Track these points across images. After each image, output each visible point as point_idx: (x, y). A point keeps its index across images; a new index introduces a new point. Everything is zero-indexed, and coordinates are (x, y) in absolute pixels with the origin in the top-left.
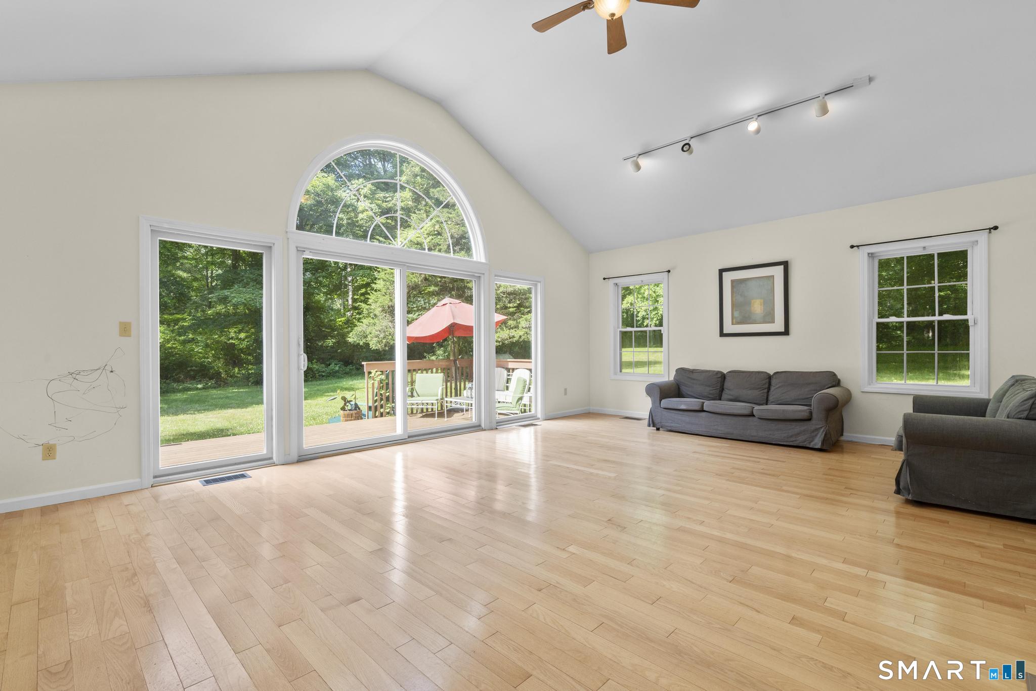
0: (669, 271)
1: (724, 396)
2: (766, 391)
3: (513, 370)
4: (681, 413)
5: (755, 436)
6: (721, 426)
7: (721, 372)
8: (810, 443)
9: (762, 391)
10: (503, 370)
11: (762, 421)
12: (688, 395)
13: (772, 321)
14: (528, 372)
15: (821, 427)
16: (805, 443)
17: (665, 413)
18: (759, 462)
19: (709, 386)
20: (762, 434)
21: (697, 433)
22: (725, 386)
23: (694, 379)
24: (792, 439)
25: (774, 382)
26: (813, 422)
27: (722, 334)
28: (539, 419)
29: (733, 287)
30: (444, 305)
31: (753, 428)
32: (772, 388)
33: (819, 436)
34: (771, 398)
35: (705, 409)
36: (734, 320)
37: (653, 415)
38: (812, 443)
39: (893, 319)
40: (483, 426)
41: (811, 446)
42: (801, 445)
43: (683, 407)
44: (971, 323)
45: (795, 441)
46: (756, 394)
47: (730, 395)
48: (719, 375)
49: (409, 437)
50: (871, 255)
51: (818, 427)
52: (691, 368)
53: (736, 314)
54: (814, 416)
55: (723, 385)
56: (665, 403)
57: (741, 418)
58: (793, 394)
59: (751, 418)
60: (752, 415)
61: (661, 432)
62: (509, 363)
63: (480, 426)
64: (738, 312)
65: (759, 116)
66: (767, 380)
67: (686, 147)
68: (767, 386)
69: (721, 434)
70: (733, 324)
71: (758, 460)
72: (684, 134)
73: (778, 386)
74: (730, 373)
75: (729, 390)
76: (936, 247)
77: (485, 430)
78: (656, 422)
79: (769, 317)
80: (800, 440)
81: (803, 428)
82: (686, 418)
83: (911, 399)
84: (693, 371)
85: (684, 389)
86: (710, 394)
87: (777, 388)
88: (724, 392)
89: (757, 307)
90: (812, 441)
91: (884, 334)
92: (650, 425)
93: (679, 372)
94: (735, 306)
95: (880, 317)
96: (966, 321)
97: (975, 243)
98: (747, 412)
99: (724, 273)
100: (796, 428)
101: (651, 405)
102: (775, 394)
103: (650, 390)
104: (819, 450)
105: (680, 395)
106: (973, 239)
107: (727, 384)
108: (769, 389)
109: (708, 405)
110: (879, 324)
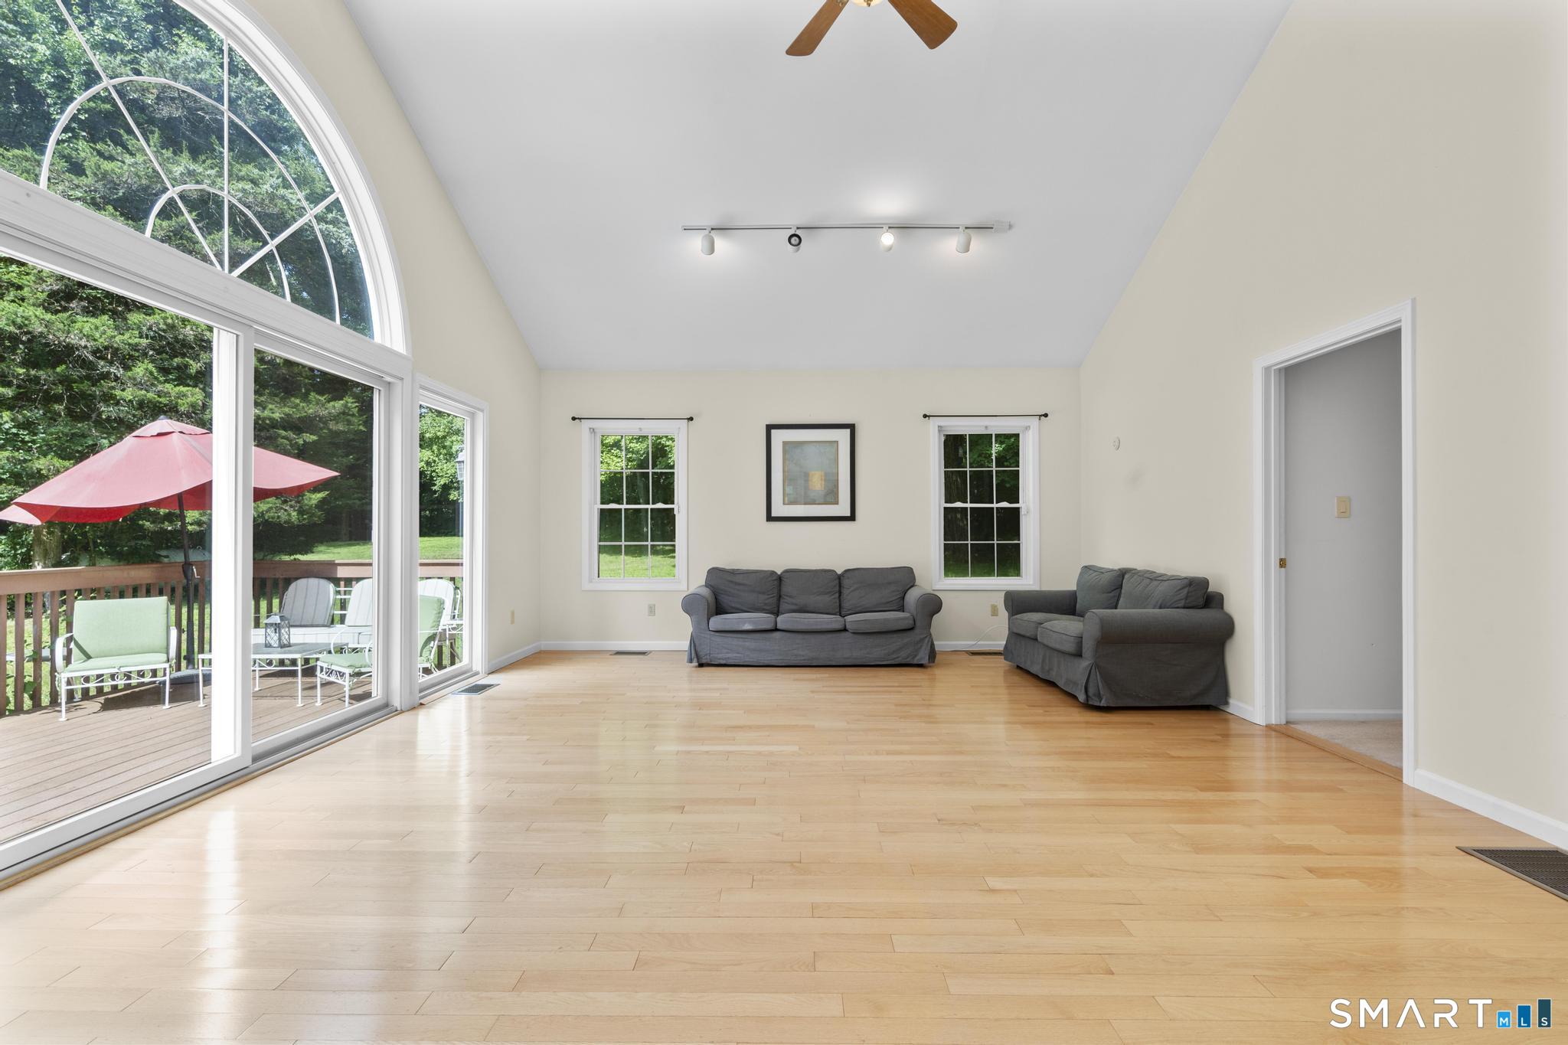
0: (691, 419)
1: (784, 606)
2: (837, 595)
3: (349, 582)
4: (739, 635)
5: (848, 658)
6: (803, 649)
7: (773, 573)
8: (913, 658)
9: (833, 597)
10: (323, 582)
11: (856, 636)
12: (733, 608)
13: (835, 501)
14: (451, 585)
15: (926, 637)
16: (908, 660)
17: (719, 639)
18: (901, 692)
19: (764, 593)
20: (858, 655)
21: (767, 663)
22: (784, 594)
23: (739, 584)
24: (894, 656)
25: (846, 582)
26: (917, 631)
27: (770, 519)
28: (477, 674)
29: (785, 452)
30: (160, 435)
31: (848, 648)
32: (845, 592)
33: (923, 648)
34: (846, 605)
35: (779, 626)
36: (786, 499)
37: (697, 645)
38: (918, 658)
39: (958, 504)
40: (396, 703)
41: (915, 662)
42: (903, 662)
43: (747, 627)
44: (1023, 510)
45: (898, 658)
46: (826, 600)
47: (793, 604)
48: (773, 577)
49: (255, 759)
50: (938, 429)
51: (922, 637)
52: (728, 567)
53: (789, 490)
54: (918, 624)
55: (780, 590)
56: (717, 622)
57: (830, 636)
58: (874, 598)
59: (844, 634)
60: (845, 630)
61: (706, 669)
62: (339, 567)
63: (387, 705)
64: (791, 487)
65: (890, 228)
66: (837, 581)
67: (795, 239)
68: (837, 589)
69: (804, 660)
70: (784, 504)
71: (900, 689)
72: (793, 219)
73: (852, 589)
74: (788, 574)
75: (790, 597)
76: (993, 428)
77: (402, 712)
78: (701, 653)
79: (832, 497)
80: (902, 657)
81: (906, 640)
82: (750, 643)
84: (733, 572)
85: (725, 600)
86: (766, 604)
87: (852, 591)
88: (782, 600)
89: (817, 482)
90: (916, 656)
91: (952, 523)
92: (691, 661)
93: (714, 573)
94: (787, 479)
95: (946, 502)
96: (1018, 508)
97: (1027, 428)
98: (838, 626)
99: (773, 431)
100: (898, 641)
101: (690, 629)
102: (850, 599)
103: (690, 604)
104: (921, 666)
105: (719, 609)
106: (1027, 424)
107: (786, 589)
108: (840, 593)
109: (783, 621)
110: (945, 508)
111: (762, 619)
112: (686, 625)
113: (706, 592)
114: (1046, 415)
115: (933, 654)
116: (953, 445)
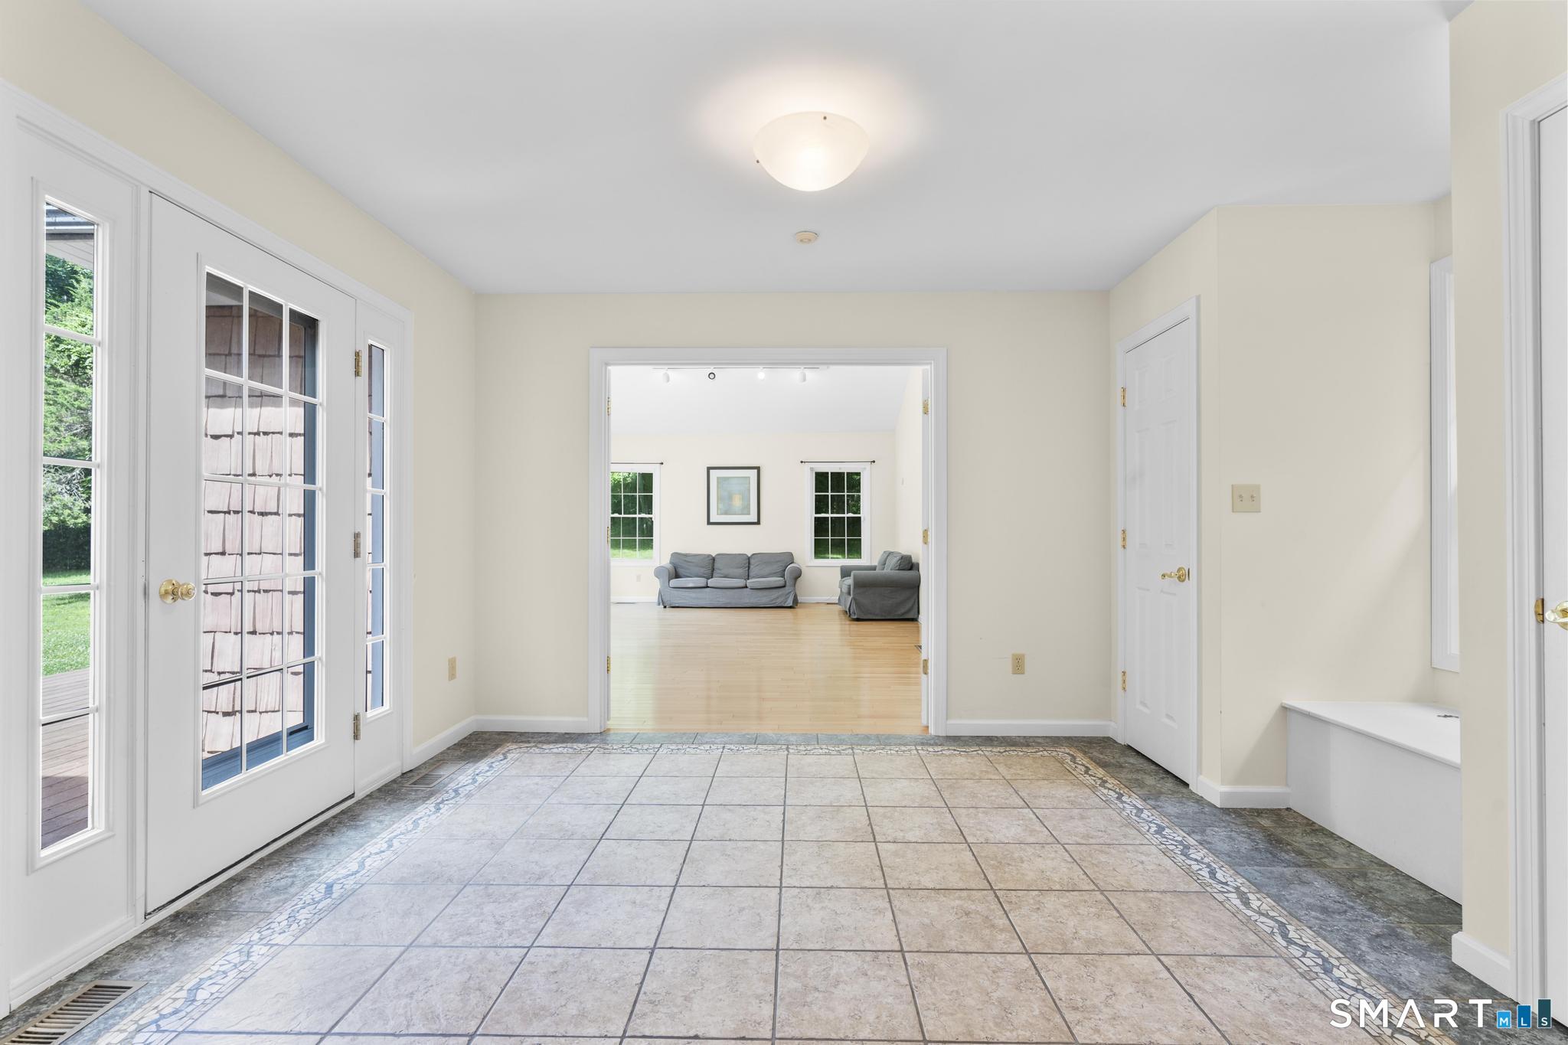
0: (662, 464)
1: (713, 574)
2: (746, 568)
4: (686, 590)
5: (745, 603)
6: (723, 598)
7: (709, 556)
9: (743, 568)
11: (752, 590)
12: (683, 575)
13: (749, 513)
15: (793, 591)
16: (783, 604)
17: (675, 592)
19: (703, 567)
20: (753, 601)
21: (703, 606)
22: (715, 567)
23: (689, 562)
24: (774, 602)
25: (752, 561)
26: (786, 588)
27: (709, 523)
29: (718, 482)
31: (748, 597)
32: (752, 567)
33: (791, 597)
34: (751, 574)
35: (709, 585)
36: (719, 511)
37: (663, 595)
39: (823, 515)
41: (786, 605)
42: (779, 605)
43: (691, 585)
44: (862, 518)
46: (741, 571)
47: (719, 573)
48: (711, 558)
50: (812, 469)
51: (791, 591)
52: (683, 552)
53: (721, 506)
54: (787, 584)
55: (713, 565)
56: (674, 582)
57: (735, 590)
58: (767, 570)
59: (745, 589)
60: (746, 587)
61: (667, 609)
64: (722, 504)
65: (763, 368)
66: (747, 560)
67: (712, 376)
68: (747, 564)
69: (723, 603)
70: (718, 514)
74: (719, 556)
75: (718, 568)
76: (845, 469)
78: (665, 600)
79: (746, 510)
80: (779, 602)
81: (780, 593)
82: (692, 594)
83: (839, 570)
84: (686, 555)
85: (681, 571)
86: (705, 574)
87: (757, 565)
88: (713, 570)
89: (737, 503)
90: (787, 602)
91: (820, 526)
92: (659, 604)
93: (675, 555)
94: (719, 499)
95: (816, 513)
96: (860, 518)
97: (865, 469)
98: (742, 585)
99: (711, 471)
100: (775, 594)
101: (659, 587)
102: (754, 570)
103: (658, 573)
104: (790, 607)
105: (677, 576)
106: (863, 467)
107: (717, 565)
108: (749, 567)
109: (711, 582)
110: (815, 518)
111: (701, 582)
112: (656, 585)
113: (670, 566)
114: (874, 462)
115: (796, 601)
116: (821, 479)
